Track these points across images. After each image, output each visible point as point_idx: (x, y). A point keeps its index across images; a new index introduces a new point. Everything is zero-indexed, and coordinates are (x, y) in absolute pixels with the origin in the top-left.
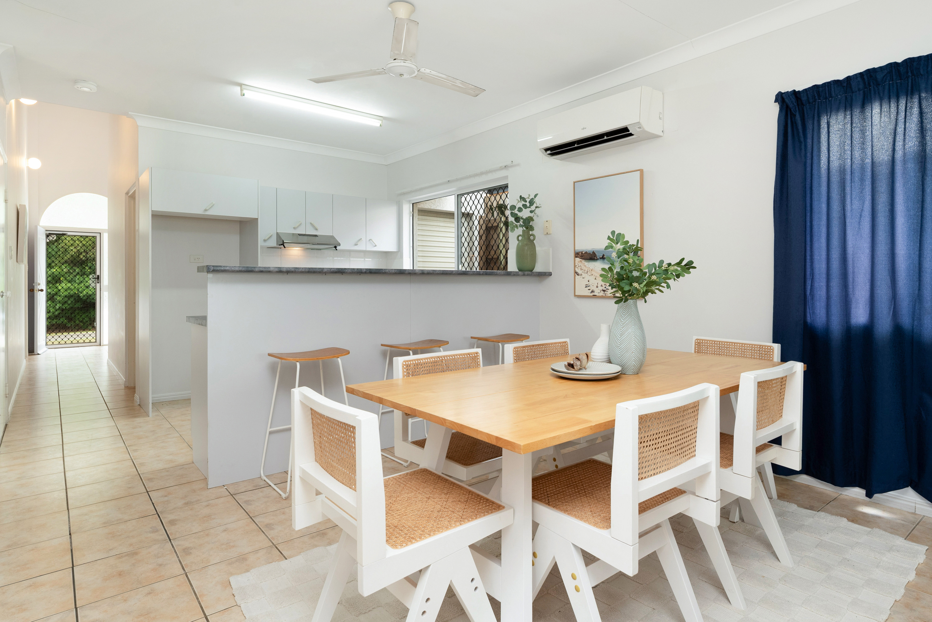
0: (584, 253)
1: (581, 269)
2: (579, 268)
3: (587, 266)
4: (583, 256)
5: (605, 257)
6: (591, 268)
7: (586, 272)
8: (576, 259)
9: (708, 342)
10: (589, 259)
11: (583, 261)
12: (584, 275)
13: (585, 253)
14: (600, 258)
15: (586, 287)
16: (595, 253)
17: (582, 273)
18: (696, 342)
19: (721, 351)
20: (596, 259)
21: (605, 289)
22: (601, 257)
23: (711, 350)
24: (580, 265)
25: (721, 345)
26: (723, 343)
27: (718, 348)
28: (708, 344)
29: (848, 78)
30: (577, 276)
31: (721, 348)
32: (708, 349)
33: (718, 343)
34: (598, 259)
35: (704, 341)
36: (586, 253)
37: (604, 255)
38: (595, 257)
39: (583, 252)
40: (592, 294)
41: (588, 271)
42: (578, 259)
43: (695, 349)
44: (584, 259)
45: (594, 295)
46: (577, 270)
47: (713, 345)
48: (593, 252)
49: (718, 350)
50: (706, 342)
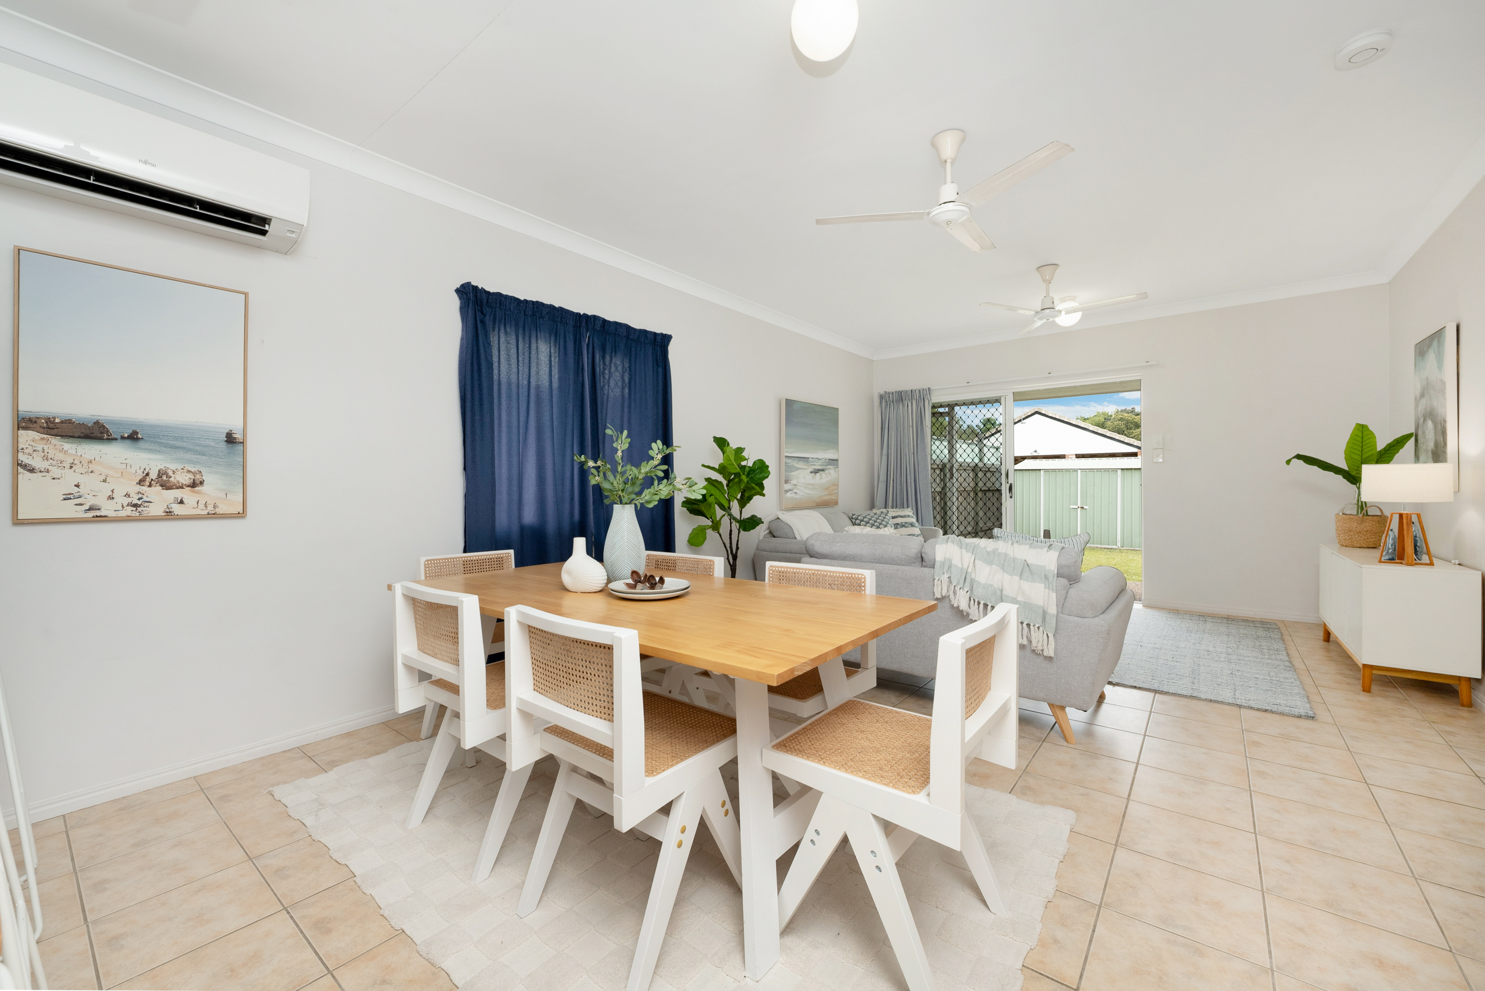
0: (58, 420)
1: (45, 458)
2: (37, 454)
4: (53, 428)
5: (140, 436)
6: (88, 456)
7: (68, 466)
8: (22, 432)
9: (441, 561)
11: (53, 440)
12: (55, 472)
13: (60, 422)
14: (123, 438)
15: (65, 499)
16: (103, 426)
17: (50, 468)
18: (425, 565)
19: (456, 569)
20: (108, 439)
21: (139, 502)
22: (126, 436)
23: (445, 570)
24: (38, 448)
25: (455, 563)
26: (458, 559)
27: (453, 566)
28: (441, 564)
29: (526, 301)
30: (24, 475)
31: (456, 566)
32: (442, 570)
33: (452, 560)
34: (115, 439)
35: (435, 562)
36: (66, 421)
37: (135, 433)
38: (103, 433)
39: (54, 417)
40: (90, 514)
41: (76, 461)
42: (29, 435)
43: (426, 573)
44: (57, 435)
45: (97, 516)
47: (447, 564)
48: (96, 422)
49: (453, 569)
50: (438, 561)
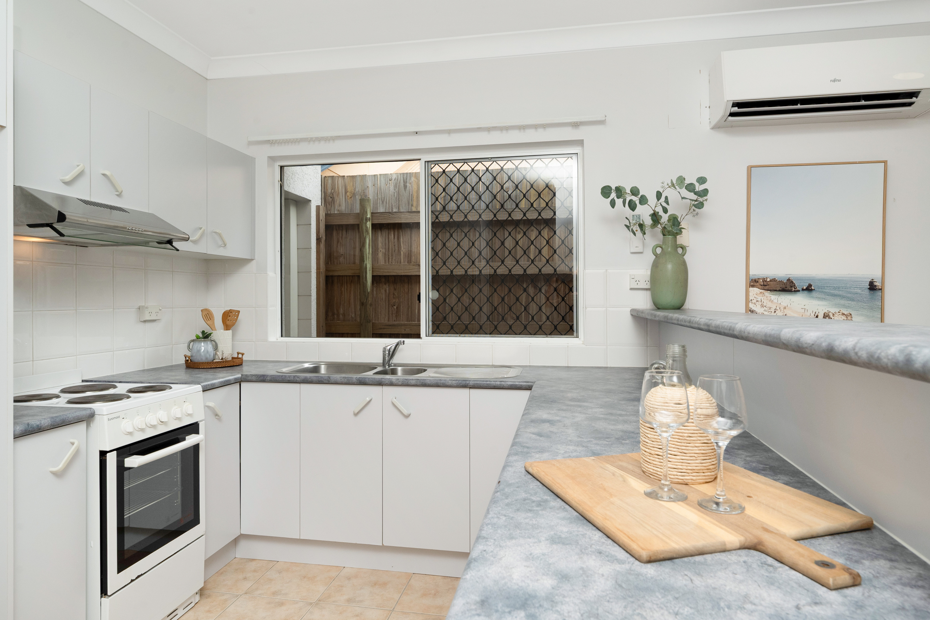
0: (768, 280)
1: (762, 306)
2: (759, 304)
3: (775, 301)
4: (766, 285)
5: (813, 288)
6: (784, 304)
8: (751, 289)
10: (779, 291)
11: (767, 294)
13: (771, 281)
14: (803, 290)
16: (792, 282)
20: (795, 291)
22: (805, 288)
24: (759, 300)
34: (799, 291)
36: (774, 280)
37: (810, 285)
38: (792, 287)
39: (767, 278)
41: (778, 308)
42: (755, 291)
44: (768, 290)
46: (751, 306)
48: (789, 280)
